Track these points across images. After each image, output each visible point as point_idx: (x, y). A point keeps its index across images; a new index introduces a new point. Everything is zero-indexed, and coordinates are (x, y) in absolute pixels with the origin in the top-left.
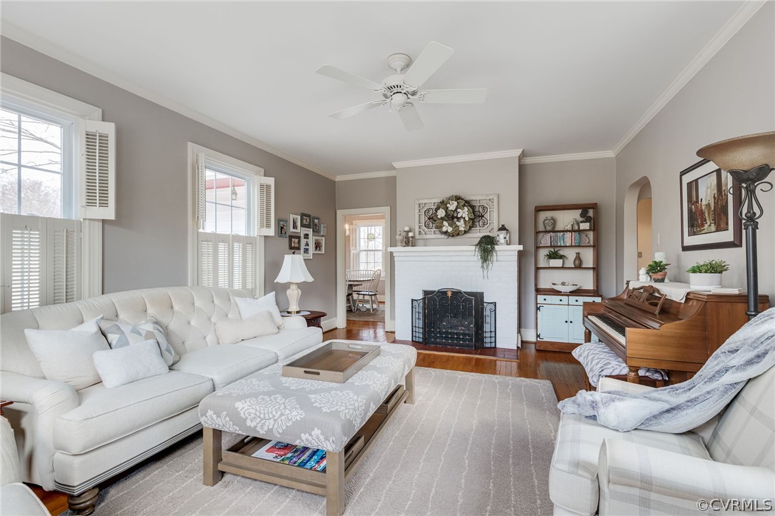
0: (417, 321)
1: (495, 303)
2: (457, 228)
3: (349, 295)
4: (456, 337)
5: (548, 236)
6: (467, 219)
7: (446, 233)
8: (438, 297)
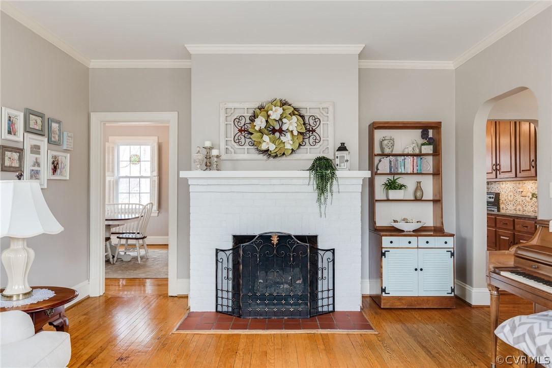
0: (225, 281)
1: (334, 250)
2: (282, 145)
3: (108, 239)
4: (283, 302)
5: (386, 161)
6: (295, 133)
7: (266, 152)
8: (258, 245)
